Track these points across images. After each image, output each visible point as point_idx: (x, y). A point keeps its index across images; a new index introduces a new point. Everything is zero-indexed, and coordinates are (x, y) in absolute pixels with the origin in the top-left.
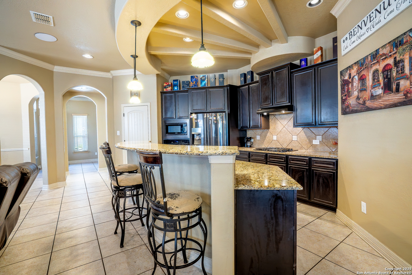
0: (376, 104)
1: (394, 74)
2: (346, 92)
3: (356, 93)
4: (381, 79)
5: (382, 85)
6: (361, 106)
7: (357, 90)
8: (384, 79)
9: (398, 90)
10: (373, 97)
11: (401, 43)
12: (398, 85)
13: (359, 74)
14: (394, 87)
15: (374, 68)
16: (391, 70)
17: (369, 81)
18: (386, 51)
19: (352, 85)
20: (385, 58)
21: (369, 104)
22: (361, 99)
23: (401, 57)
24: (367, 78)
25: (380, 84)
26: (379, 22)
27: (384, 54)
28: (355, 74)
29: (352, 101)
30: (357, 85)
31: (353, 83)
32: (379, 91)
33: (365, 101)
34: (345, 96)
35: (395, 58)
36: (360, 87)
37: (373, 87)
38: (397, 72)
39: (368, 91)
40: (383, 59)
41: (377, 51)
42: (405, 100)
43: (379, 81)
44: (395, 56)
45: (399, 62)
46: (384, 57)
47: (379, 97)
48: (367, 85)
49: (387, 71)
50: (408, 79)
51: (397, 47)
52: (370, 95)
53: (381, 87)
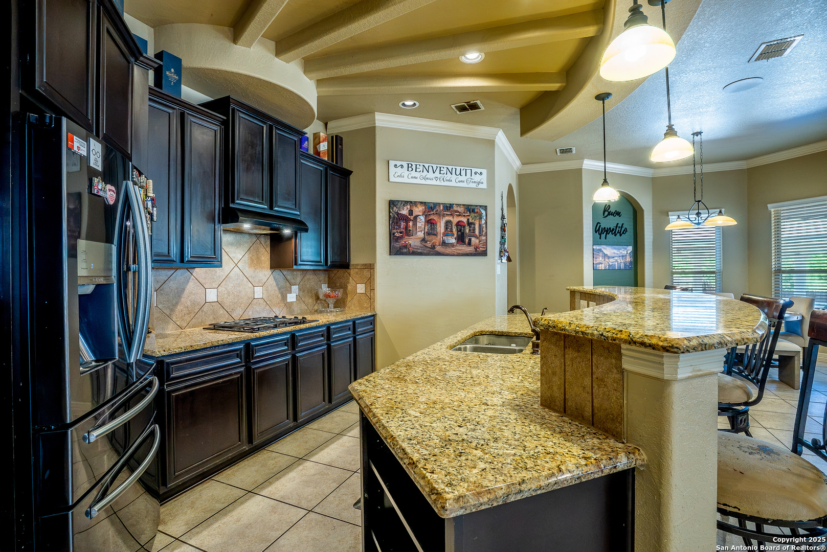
0: (448, 250)
1: (467, 231)
2: (403, 229)
3: (421, 235)
4: (454, 230)
5: (455, 236)
6: (428, 249)
7: (423, 232)
8: (458, 232)
9: (469, 244)
10: (444, 244)
11: (473, 211)
12: (470, 240)
13: (426, 216)
14: (467, 241)
15: (447, 218)
16: (464, 227)
17: (441, 228)
18: (461, 209)
19: (415, 224)
20: (460, 215)
21: (438, 248)
22: (428, 242)
23: (473, 221)
24: (438, 224)
25: (453, 235)
26: (449, 181)
27: (458, 212)
28: (421, 214)
29: (413, 241)
30: (423, 227)
31: (416, 221)
32: (452, 240)
33: (434, 246)
34: (401, 233)
35: (468, 219)
36: (428, 229)
37: (445, 234)
38: (470, 230)
39: (439, 237)
40: (457, 215)
41: (451, 206)
42: (474, 252)
43: (452, 231)
44: (468, 217)
45: (471, 223)
46: (458, 214)
47: (452, 245)
48: (438, 230)
49: (461, 226)
50: (477, 238)
51: (470, 212)
52: (442, 241)
53: (454, 237)
